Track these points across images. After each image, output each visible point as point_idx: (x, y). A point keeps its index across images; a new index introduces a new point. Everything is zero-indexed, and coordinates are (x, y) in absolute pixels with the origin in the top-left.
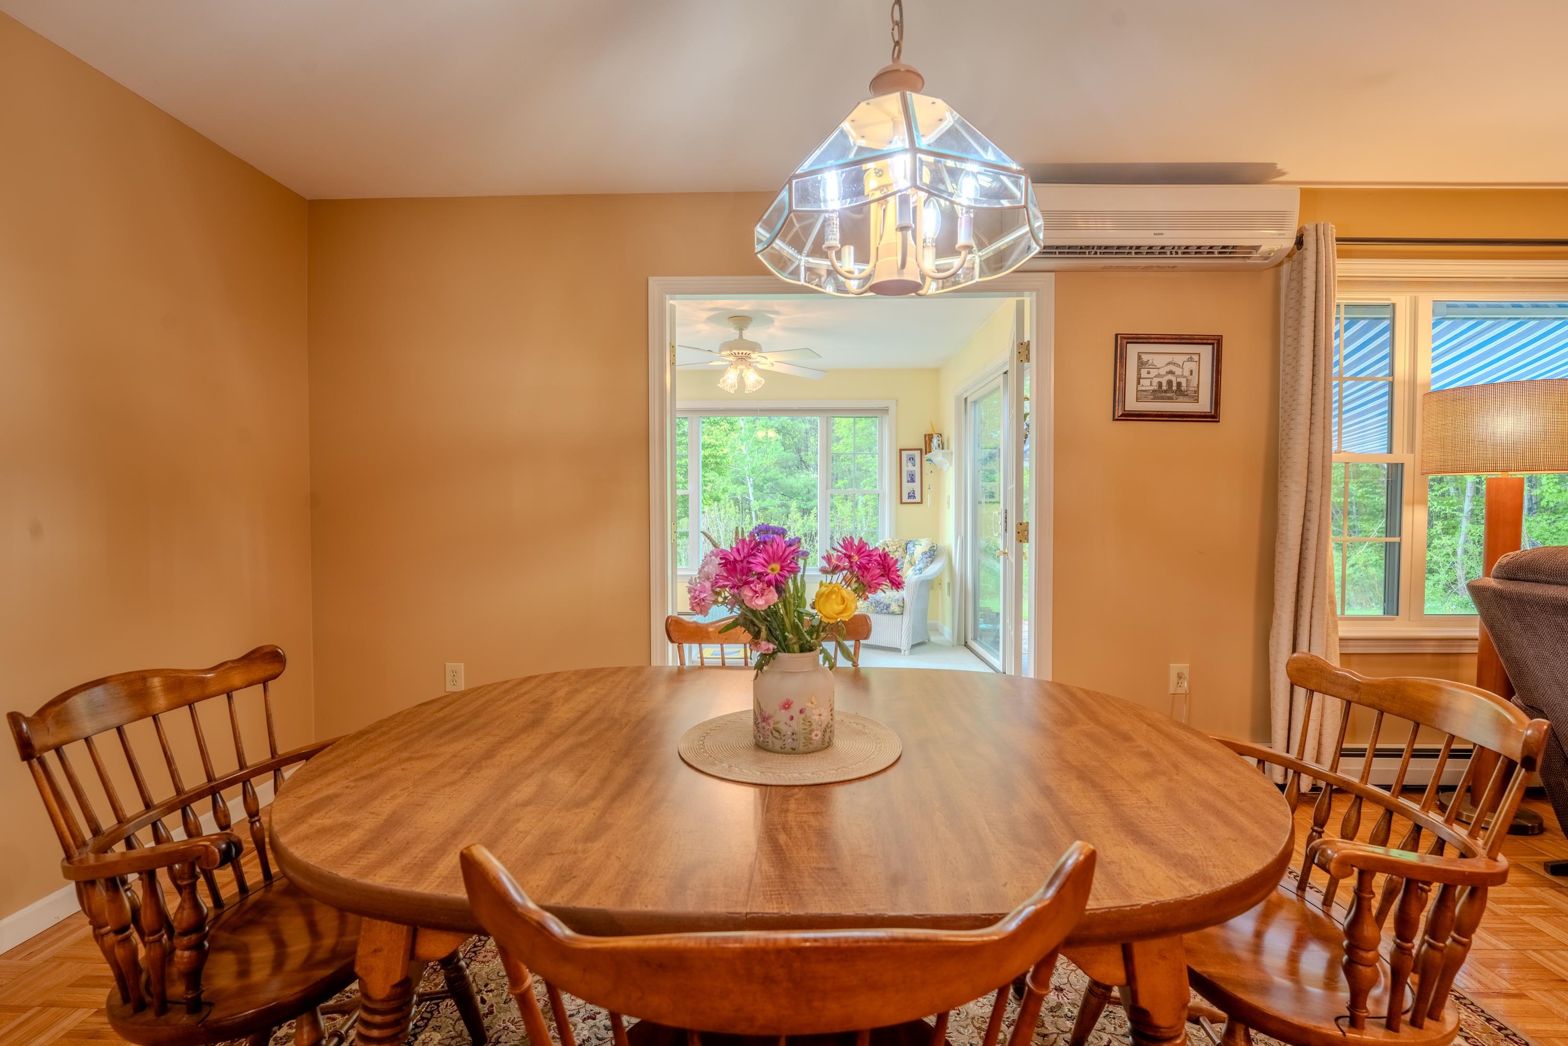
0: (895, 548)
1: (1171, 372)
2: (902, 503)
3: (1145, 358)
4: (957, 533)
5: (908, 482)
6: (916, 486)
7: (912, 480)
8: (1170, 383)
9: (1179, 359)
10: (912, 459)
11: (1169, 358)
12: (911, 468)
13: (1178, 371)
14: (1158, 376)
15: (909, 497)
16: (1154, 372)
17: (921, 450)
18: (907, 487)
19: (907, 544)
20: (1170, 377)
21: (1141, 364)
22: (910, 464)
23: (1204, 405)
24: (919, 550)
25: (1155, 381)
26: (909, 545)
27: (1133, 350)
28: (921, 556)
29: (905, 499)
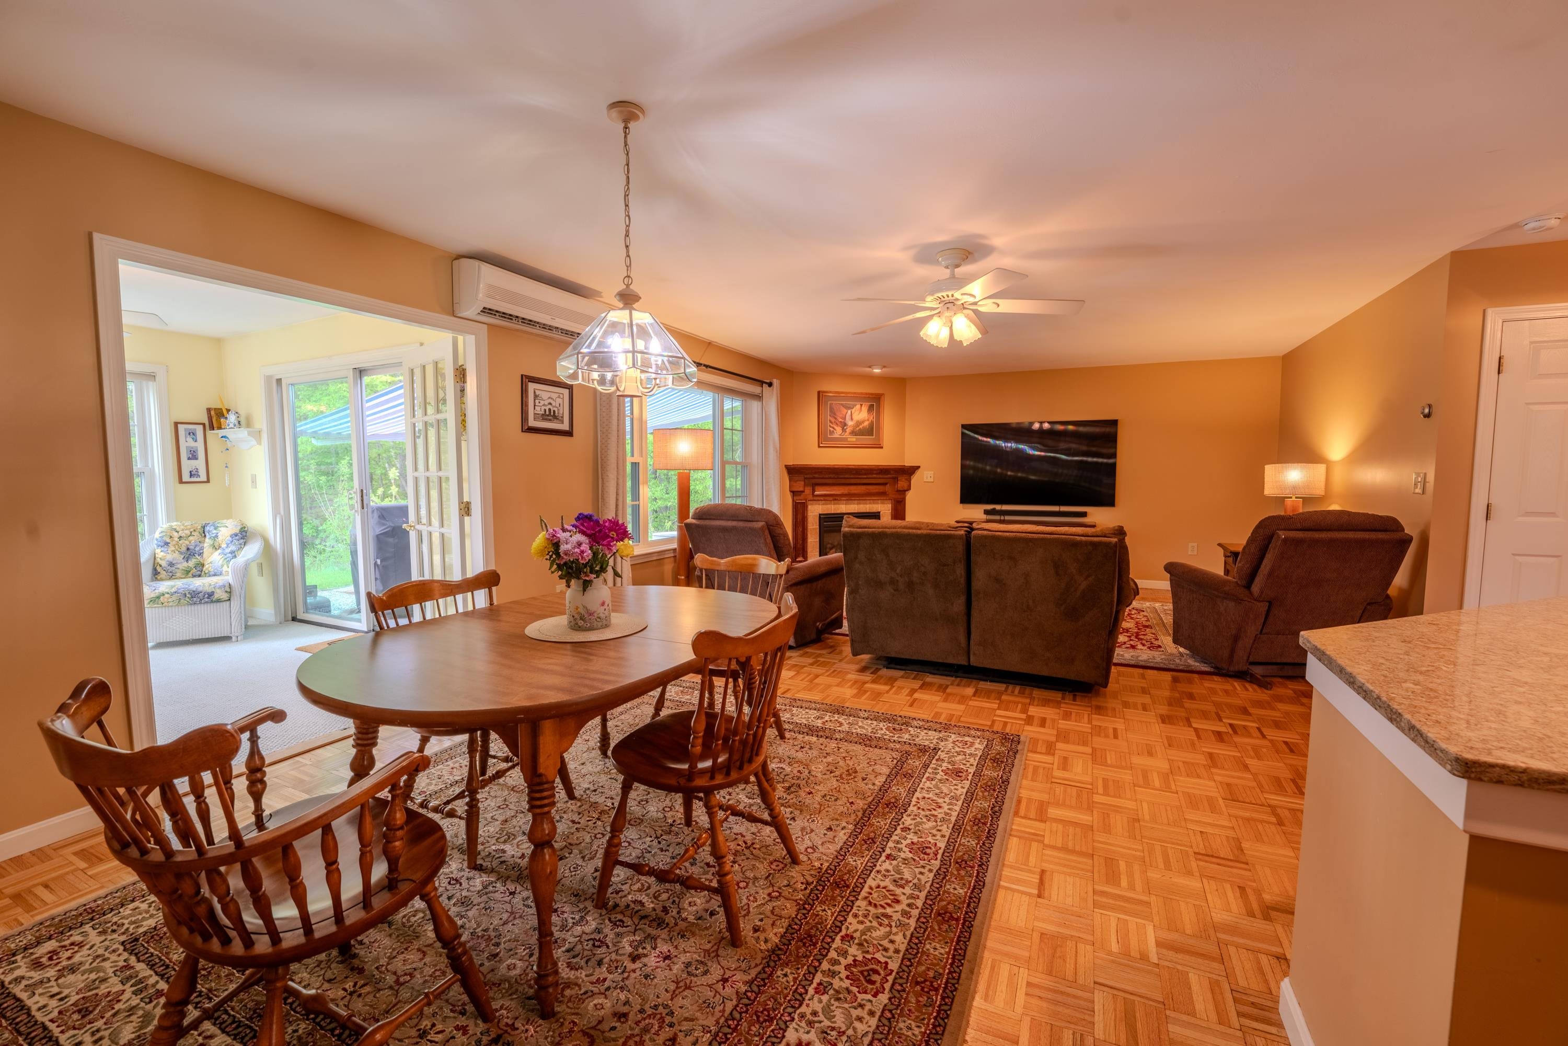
0: (188, 532)
1: (550, 404)
2: (181, 482)
3: (538, 393)
4: (276, 512)
5: (189, 459)
6: (200, 464)
7: (193, 456)
8: (550, 410)
9: (554, 396)
10: (192, 434)
11: (549, 395)
12: (191, 443)
13: (554, 404)
14: (544, 405)
15: (191, 476)
16: (542, 403)
17: (204, 425)
18: (187, 465)
19: (204, 527)
20: (550, 406)
21: (536, 396)
22: (190, 439)
23: (565, 426)
24: (226, 531)
25: (543, 408)
26: (207, 529)
27: (532, 386)
28: (229, 538)
29: (186, 477)
